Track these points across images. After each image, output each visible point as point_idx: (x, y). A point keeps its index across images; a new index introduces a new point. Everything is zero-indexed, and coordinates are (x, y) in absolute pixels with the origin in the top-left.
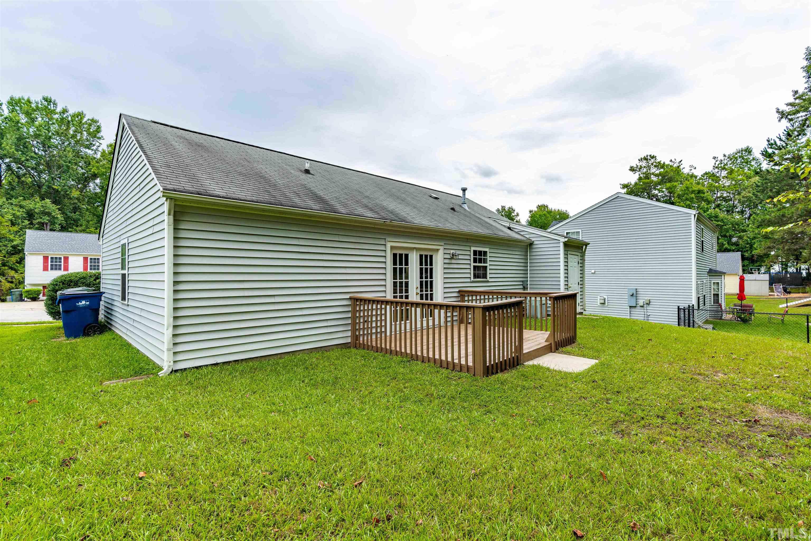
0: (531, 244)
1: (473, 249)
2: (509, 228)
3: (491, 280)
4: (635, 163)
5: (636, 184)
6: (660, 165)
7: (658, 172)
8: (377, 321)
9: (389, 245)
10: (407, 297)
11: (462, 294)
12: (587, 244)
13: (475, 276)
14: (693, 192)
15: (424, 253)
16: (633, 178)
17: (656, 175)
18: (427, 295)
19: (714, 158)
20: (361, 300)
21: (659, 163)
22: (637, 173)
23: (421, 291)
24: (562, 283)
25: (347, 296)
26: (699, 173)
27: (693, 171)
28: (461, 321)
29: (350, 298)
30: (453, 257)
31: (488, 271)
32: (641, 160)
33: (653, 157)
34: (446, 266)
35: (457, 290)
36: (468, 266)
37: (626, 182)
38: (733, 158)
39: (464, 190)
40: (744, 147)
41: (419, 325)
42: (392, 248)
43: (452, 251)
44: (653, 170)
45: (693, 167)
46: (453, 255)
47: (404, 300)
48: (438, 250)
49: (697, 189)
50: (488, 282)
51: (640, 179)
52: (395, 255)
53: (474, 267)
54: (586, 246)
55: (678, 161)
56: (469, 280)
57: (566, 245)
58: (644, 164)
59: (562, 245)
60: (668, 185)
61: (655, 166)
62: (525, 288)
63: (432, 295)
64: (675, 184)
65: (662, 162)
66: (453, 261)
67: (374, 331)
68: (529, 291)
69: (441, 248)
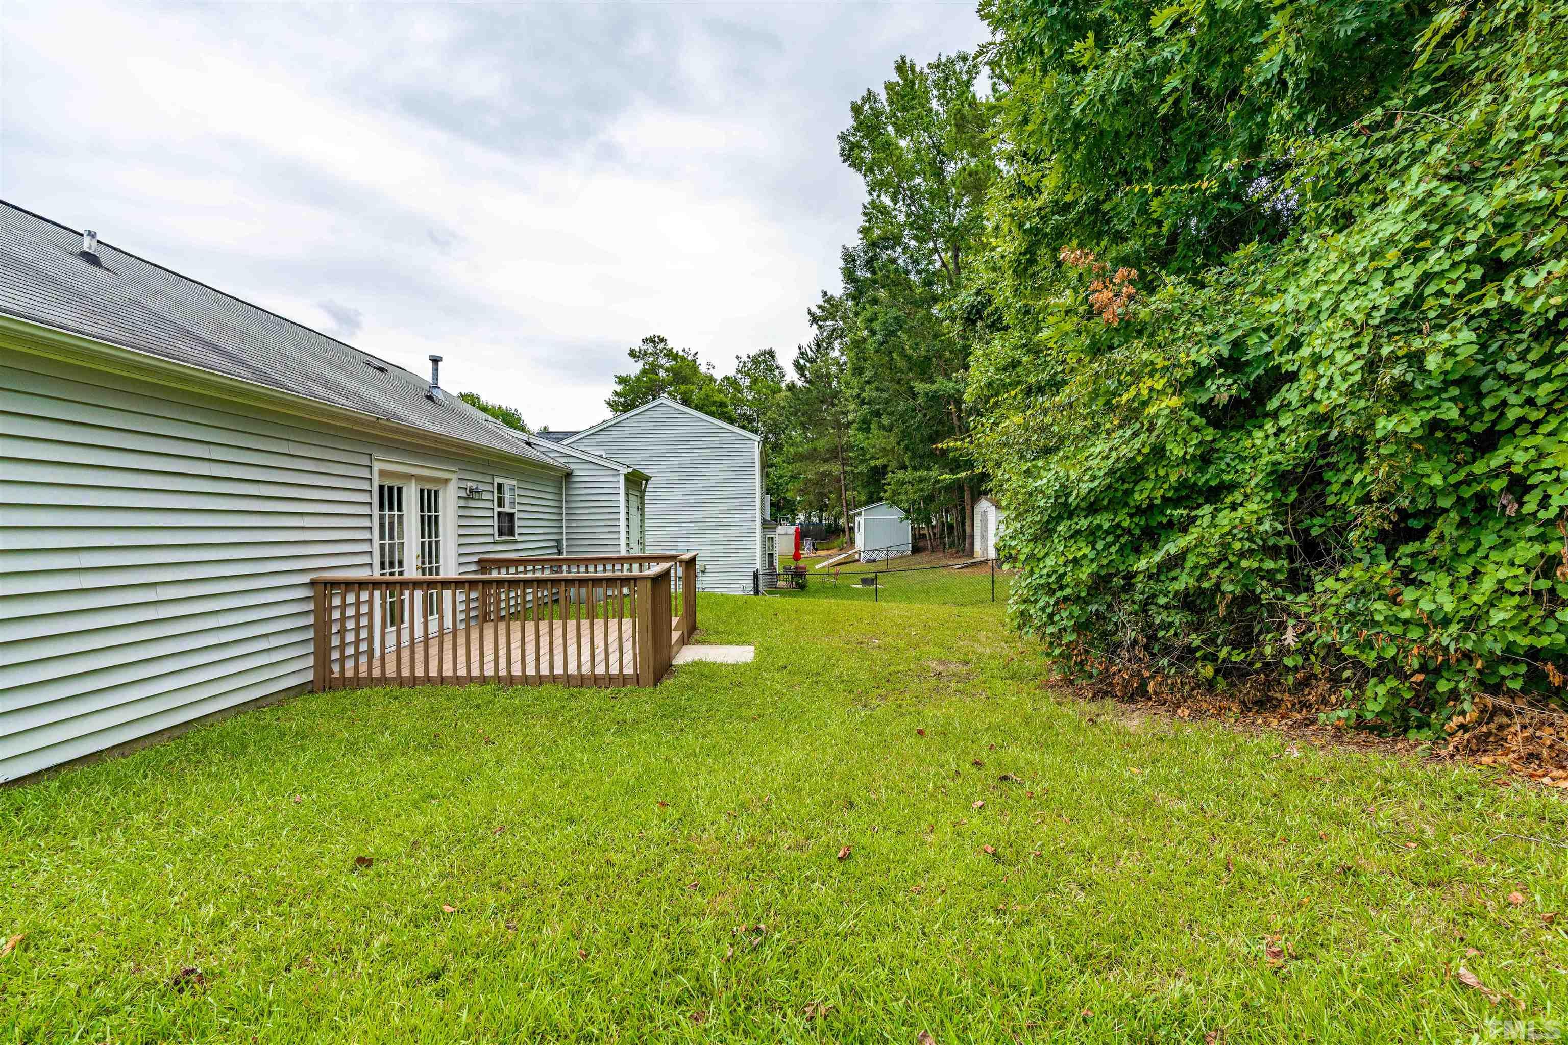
0: (569, 475)
1: (497, 480)
2: (528, 444)
3: (520, 539)
4: (637, 345)
5: (638, 379)
6: (671, 355)
7: (667, 365)
8: (357, 629)
9: (377, 467)
10: (401, 573)
11: (484, 565)
12: (647, 479)
13: (501, 534)
14: (714, 403)
15: (426, 487)
16: (634, 368)
17: (667, 370)
18: (431, 569)
19: (737, 357)
20: (334, 584)
21: (671, 350)
22: (641, 363)
23: (423, 563)
24: (623, 542)
25: (306, 578)
26: (718, 375)
27: (712, 371)
28: (484, 618)
29: (313, 584)
30: (472, 494)
31: (517, 523)
32: (645, 341)
33: (662, 340)
34: (462, 513)
35: (475, 558)
36: (488, 513)
37: (624, 375)
38: (755, 361)
39: (436, 361)
40: (767, 348)
41: (419, 632)
42: (382, 473)
43: (469, 484)
44: (663, 361)
45: (711, 366)
46: (471, 491)
47: (396, 577)
48: (447, 481)
49: (718, 399)
50: (516, 542)
51: (644, 372)
52: (381, 488)
53: (499, 514)
54: (647, 481)
55: (693, 352)
56: (490, 540)
57: (627, 477)
58: (650, 348)
59: (622, 479)
60: (683, 387)
61: (665, 355)
62: (560, 552)
63: (438, 568)
64: (692, 387)
65: (675, 351)
66: (472, 504)
67: (350, 651)
68: (564, 556)
69: (454, 477)
